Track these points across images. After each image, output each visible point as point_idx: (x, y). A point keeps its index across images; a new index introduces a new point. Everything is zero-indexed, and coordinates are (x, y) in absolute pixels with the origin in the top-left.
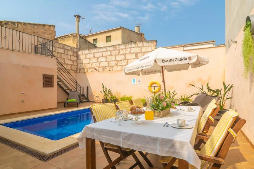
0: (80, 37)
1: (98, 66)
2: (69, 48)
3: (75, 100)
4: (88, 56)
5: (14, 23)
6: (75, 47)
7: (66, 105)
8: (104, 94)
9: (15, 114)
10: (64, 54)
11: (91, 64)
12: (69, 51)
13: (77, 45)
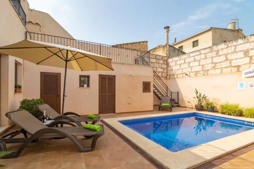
0: (169, 46)
1: (190, 70)
2: (160, 58)
3: (168, 104)
4: (178, 63)
5: (121, 45)
6: (165, 55)
7: (161, 109)
8: (197, 100)
9: (124, 113)
10: (156, 63)
11: (181, 70)
12: (160, 60)
13: (167, 53)
